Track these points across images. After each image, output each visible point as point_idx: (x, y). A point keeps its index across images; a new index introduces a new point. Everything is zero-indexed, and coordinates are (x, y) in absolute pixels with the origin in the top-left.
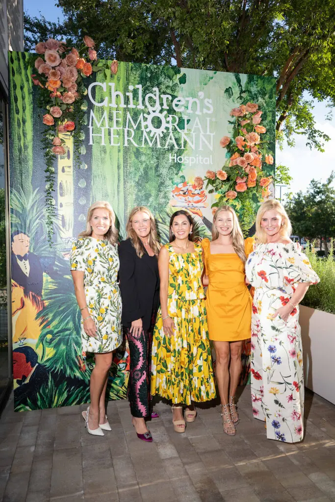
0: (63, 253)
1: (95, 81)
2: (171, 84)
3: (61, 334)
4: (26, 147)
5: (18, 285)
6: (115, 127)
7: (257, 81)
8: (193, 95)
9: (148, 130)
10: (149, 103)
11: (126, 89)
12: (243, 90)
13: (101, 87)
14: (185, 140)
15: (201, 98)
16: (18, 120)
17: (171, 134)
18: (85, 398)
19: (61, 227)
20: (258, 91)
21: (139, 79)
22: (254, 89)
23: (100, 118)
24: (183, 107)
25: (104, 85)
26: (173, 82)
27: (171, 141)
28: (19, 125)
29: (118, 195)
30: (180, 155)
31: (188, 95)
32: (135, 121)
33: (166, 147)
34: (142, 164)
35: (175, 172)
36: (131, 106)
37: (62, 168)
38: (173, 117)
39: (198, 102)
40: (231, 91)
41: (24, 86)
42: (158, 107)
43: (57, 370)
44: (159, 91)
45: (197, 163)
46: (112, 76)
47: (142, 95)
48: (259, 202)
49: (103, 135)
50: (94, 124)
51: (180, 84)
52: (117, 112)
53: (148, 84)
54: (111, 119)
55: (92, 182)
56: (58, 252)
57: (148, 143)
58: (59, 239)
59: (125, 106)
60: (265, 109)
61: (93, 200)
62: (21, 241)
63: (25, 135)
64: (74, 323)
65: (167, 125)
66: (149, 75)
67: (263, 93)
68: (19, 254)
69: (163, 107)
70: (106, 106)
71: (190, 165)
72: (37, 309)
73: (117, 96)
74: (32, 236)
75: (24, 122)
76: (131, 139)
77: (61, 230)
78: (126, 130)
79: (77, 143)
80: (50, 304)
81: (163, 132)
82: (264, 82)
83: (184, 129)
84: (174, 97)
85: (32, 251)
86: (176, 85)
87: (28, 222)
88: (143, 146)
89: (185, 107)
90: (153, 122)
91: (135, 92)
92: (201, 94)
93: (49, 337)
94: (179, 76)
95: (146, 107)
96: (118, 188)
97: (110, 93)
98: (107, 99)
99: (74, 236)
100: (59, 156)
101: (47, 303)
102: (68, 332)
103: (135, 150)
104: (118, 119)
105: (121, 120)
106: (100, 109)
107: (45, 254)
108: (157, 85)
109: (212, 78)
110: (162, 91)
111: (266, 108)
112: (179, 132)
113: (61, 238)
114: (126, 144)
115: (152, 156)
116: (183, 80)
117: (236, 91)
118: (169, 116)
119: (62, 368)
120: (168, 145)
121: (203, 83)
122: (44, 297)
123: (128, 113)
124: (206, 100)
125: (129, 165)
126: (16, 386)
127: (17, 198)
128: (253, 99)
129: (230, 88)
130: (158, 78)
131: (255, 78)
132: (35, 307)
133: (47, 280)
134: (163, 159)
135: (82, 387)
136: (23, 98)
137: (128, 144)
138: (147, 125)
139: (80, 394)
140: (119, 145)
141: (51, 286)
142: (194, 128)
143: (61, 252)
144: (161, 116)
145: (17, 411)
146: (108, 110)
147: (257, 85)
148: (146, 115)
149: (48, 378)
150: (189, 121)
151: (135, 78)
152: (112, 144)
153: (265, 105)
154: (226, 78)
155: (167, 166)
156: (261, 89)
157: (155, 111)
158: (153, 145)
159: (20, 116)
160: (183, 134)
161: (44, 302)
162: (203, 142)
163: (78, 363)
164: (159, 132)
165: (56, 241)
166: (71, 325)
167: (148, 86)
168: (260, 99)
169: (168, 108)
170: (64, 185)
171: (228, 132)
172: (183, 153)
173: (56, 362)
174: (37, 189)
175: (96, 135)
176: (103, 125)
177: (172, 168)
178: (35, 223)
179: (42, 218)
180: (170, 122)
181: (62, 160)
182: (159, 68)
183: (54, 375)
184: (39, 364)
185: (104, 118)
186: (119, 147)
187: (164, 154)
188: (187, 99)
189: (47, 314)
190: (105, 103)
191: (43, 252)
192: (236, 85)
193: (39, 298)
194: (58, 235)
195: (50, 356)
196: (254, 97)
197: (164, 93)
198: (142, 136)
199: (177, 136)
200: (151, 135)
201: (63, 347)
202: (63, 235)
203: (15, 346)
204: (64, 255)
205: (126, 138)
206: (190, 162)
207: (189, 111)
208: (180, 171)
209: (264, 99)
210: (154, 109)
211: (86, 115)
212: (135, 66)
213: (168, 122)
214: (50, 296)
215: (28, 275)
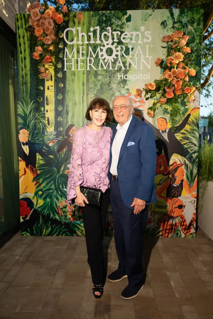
0: (48, 142)
1: (68, 27)
2: (120, 23)
3: (48, 191)
4: (26, 75)
5: (22, 161)
6: (81, 58)
7: (188, 13)
8: (136, 29)
9: (103, 58)
10: (104, 38)
11: (88, 31)
12: (176, 21)
13: (72, 31)
14: (129, 63)
15: (142, 31)
16: (22, 58)
17: (120, 59)
18: (61, 233)
19: (47, 125)
20: (188, 21)
21: (97, 22)
22: (184, 20)
23: (71, 52)
24: (129, 40)
25: (74, 30)
26: (121, 22)
27: (119, 64)
28: (22, 61)
29: (83, 103)
30: (126, 74)
31: (132, 30)
32: (94, 52)
33: (116, 69)
34: (99, 82)
35: (122, 86)
36: (92, 42)
37: (47, 87)
38: (121, 47)
39: (140, 34)
40: (165, 23)
41: (24, 36)
42: (110, 41)
43: (45, 214)
44: (112, 29)
45: (139, 78)
46: (79, 23)
47: (100, 34)
48: (186, 106)
49: (73, 64)
50: (67, 56)
51: (127, 22)
52: (82, 47)
53: (104, 25)
54: (78, 52)
55: (66, 95)
56: (45, 141)
57: (103, 67)
58: (46, 132)
59: (88, 42)
60: (193, 34)
61: (67, 107)
62: (24, 133)
63: (25, 67)
64: (55, 185)
65: (117, 53)
66: (104, 19)
67: (192, 22)
68: (23, 141)
69: (114, 41)
70: (75, 43)
71: (133, 81)
72: (33, 176)
73: (83, 36)
74: (30, 131)
75: (25, 59)
76: (92, 65)
77: (47, 127)
78: (88, 59)
79: (57, 70)
80: (40, 173)
81: (114, 58)
82: (193, 13)
83: (129, 55)
84: (122, 32)
85: (30, 140)
86: (123, 24)
87: (28, 121)
88: (100, 69)
89: (130, 39)
90: (107, 51)
91: (95, 32)
92: (142, 28)
93: (40, 193)
94: (126, 17)
95: (102, 41)
96: (83, 99)
97: (78, 34)
98: (75, 39)
99: (55, 131)
100: (46, 79)
101: (39, 172)
102: (51, 191)
103: (94, 72)
104: (83, 52)
105: (85, 52)
106: (71, 46)
107: (37, 142)
108: (110, 25)
109: (151, 15)
110: (113, 29)
111: (195, 33)
112: (125, 58)
113: (47, 132)
114: (88, 69)
115: (106, 75)
116: (129, 19)
117: (170, 23)
118: (118, 47)
119: (48, 212)
120: (118, 67)
121: (144, 20)
122: (37, 169)
123: (90, 47)
124: (146, 32)
125: (90, 83)
126: (22, 220)
127: (21, 107)
128: (184, 27)
129: (165, 21)
130: (110, 20)
131: (185, 11)
132: (32, 174)
133: (39, 158)
134: (114, 77)
135: (60, 226)
136: (24, 44)
137: (90, 69)
138: (103, 54)
139: (58, 230)
140: (83, 69)
141: (41, 162)
142: (136, 54)
143: (47, 141)
144: (113, 47)
145: (22, 235)
146: (77, 46)
147: (187, 16)
148: (102, 47)
149: (40, 218)
150: (132, 49)
151: (95, 22)
152: (79, 69)
153: (193, 31)
154: (163, 14)
155: (117, 82)
156: (190, 19)
157: (108, 44)
158: (107, 68)
159: (23, 55)
160: (128, 59)
161: (38, 171)
162: (143, 63)
163: (57, 210)
164: (111, 59)
165: (44, 133)
166: (53, 186)
167: (104, 27)
168: (189, 27)
169: (118, 41)
170: (49, 97)
171: (162, 55)
172: (128, 72)
173: (44, 209)
174: (33, 101)
175: (68, 64)
176: (73, 57)
177: (120, 83)
178: (32, 122)
179: (35, 119)
180: (119, 51)
181: (48, 82)
182: (112, 13)
183: (43, 217)
184: (35, 209)
185: (74, 52)
186: (84, 71)
187: (114, 73)
188: (132, 33)
189: (39, 179)
190: (75, 42)
191: (36, 141)
192: (170, 18)
193: (34, 169)
194: (45, 130)
195: (41, 204)
196: (184, 26)
197: (115, 30)
198: (99, 62)
199: (124, 60)
200: (106, 61)
201: (48, 200)
202: (48, 130)
203: (21, 197)
204: (49, 142)
205: (88, 64)
206: (134, 79)
207: (133, 41)
208: (126, 86)
209: (193, 26)
210: (107, 42)
211: (62, 51)
212: (95, 14)
213: (117, 51)
214: (41, 168)
215: (28, 155)
